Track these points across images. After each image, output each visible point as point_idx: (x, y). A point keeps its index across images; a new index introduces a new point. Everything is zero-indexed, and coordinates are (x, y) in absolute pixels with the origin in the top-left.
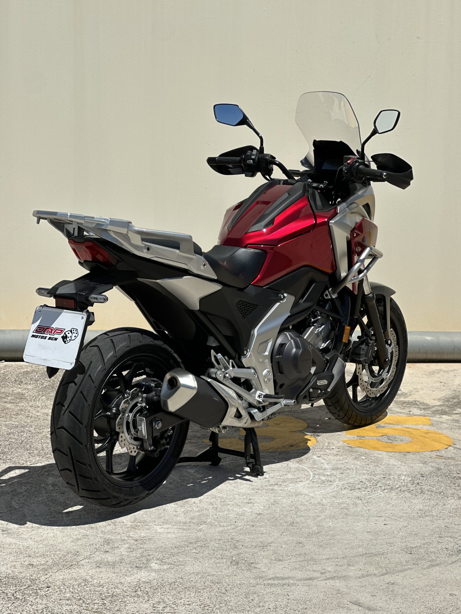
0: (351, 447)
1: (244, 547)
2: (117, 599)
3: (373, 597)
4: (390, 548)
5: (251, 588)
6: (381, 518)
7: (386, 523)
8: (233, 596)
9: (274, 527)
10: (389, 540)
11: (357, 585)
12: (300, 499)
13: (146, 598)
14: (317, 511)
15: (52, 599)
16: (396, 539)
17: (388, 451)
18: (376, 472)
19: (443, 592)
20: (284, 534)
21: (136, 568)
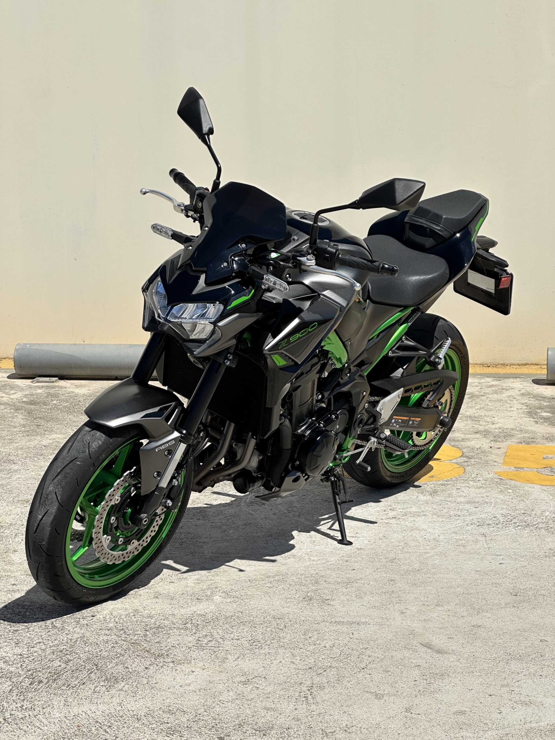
0: (501, 479)
1: (326, 582)
2: (162, 631)
3: (449, 640)
4: (494, 589)
5: (314, 626)
6: (499, 557)
7: (502, 562)
8: (291, 632)
9: (370, 563)
10: (497, 580)
11: (437, 626)
12: (413, 535)
13: (194, 631)
14: (428, 547)
15: (92, 629)
16: (506, 580)
17: (543, 484)
18: (518, 507)
19: (534, 637)
20: (379, 570)
21: (197, 600)
